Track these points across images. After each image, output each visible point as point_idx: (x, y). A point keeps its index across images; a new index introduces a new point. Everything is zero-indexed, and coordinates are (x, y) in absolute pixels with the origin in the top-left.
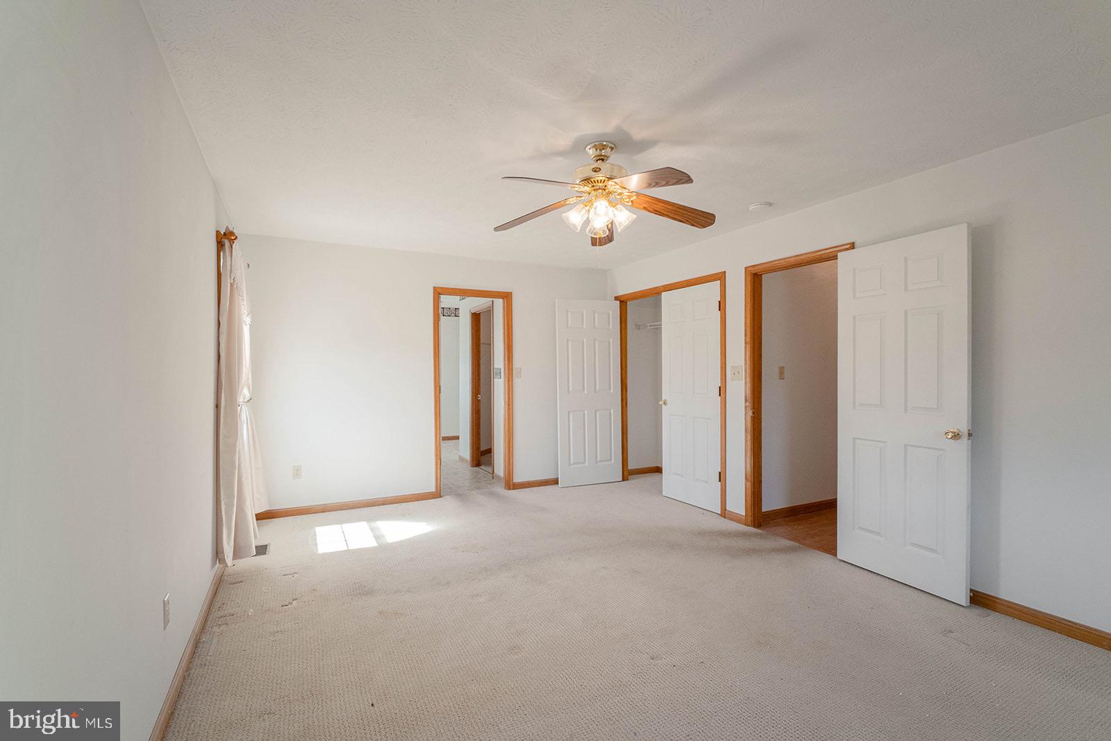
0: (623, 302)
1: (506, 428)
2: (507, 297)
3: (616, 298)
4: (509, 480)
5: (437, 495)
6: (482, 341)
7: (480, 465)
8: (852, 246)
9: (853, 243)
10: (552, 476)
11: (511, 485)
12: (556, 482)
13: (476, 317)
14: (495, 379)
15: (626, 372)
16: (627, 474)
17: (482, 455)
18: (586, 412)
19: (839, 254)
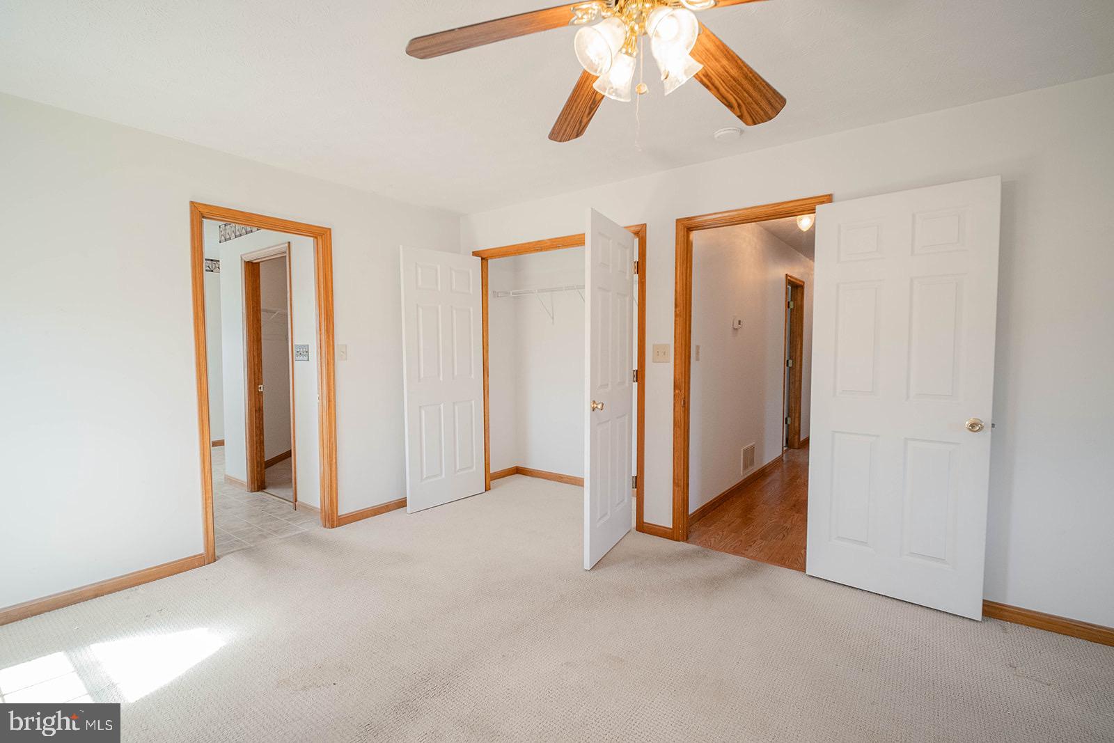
0: (484, 257)
1: (326, 437)
2: (321, 235)
3: (475, 254)
4: (332, 513)
5: (209, 558)
6: (263, 306)
7: (265, 489)
8: (828, 199)
9: (830, 195)
10: (394, 497)
11: (333, 519)
12: (402, 504)
13: (252, 269)
14: (296, 363)
15: (487, 352)
16: (491, 478)
17: (266, 468)
18: (442, 406)
19: (817, 207)
